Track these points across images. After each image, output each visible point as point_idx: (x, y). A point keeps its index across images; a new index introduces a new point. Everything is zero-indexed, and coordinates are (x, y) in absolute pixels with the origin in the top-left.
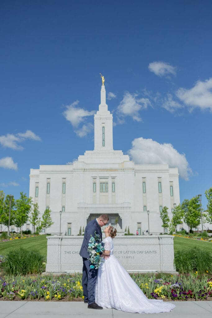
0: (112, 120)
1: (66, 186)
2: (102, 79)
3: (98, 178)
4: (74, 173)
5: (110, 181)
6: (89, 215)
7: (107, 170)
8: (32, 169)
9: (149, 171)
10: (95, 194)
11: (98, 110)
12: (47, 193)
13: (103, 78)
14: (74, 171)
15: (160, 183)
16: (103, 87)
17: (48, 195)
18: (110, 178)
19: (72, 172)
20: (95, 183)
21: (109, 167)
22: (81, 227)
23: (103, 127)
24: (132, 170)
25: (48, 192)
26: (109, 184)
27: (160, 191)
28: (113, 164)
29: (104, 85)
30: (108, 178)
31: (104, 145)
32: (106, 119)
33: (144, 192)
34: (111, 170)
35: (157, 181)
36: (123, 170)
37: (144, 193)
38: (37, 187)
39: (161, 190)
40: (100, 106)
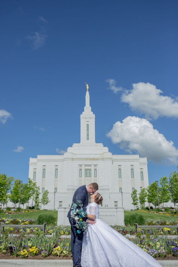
0: (94, 119)
1: (58, 171)
2: (86, 86)
3: (83, 166)
4: (64, 161)
5: (93, 168)
7: (91, 159)
8: (31, 158)
9: (124, 160)
10: (81, 178)
11: (84, 111)
12: (43, 177)
13: (87, 86)
14: (64, 160)
15: (132, 169)
16: (88, 93)
17: (44, 179)
18: (93, 166)
19: (63, 160)
20: (81, 170)
21: (92, 156)
22: (69, 205)
23: (88, 125)
24: (110, 159)
25: (44, 176)
26: (92, 171)
27: (133, 176)
28: (95, 154)
29: (88, 91)
30: (91, 166)
31: (88, 139)
32: (90, 118)
33: (120, 176)
34: (94, 159)
35: (130, 168)
36: (103, 159)
37: (119, 177)
38: (35, 172)
40: (85, 108)
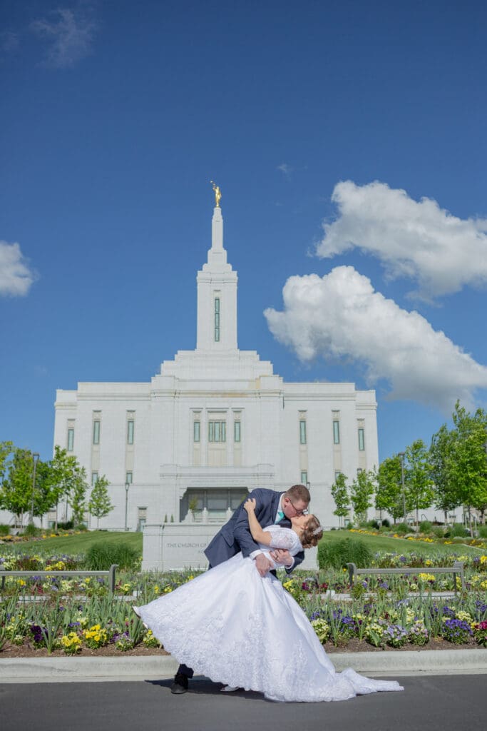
0: (236, 284)
1: (136, 427)
2: (215, 192)
3: (204, 411)
4: (153, 399)
5: (230, 418)
6: (185, 490)
7: (224, 394)
8: (61, 390)
9: (314, 397)
10: (197, 446)
11: (207, 262)
12: (94, 443)
13: (217, 191)
14: (152, 395)
15: (336, 422)
16: (217, 212)
17: (95, 448)
18: (230, 411)
19: (148, 397)
20: (197, 422)
21: (228, 387)
22: (166, 517)
23: (217, 299)
24: (278, 395)
25: (96, 440)
26: (227, 424)
27: (337, 439)
28: (237, 381)
29: (220, 206)
30: (225, 412)
31: (217, 339)
32: (224, 281)
33: (303, 440)
34: (233, 394)
35: (330, 417)
36: (258, 394)
37: (301, 443)
38: (71, 430)
39: (339, 439)
40: (210, 253)
